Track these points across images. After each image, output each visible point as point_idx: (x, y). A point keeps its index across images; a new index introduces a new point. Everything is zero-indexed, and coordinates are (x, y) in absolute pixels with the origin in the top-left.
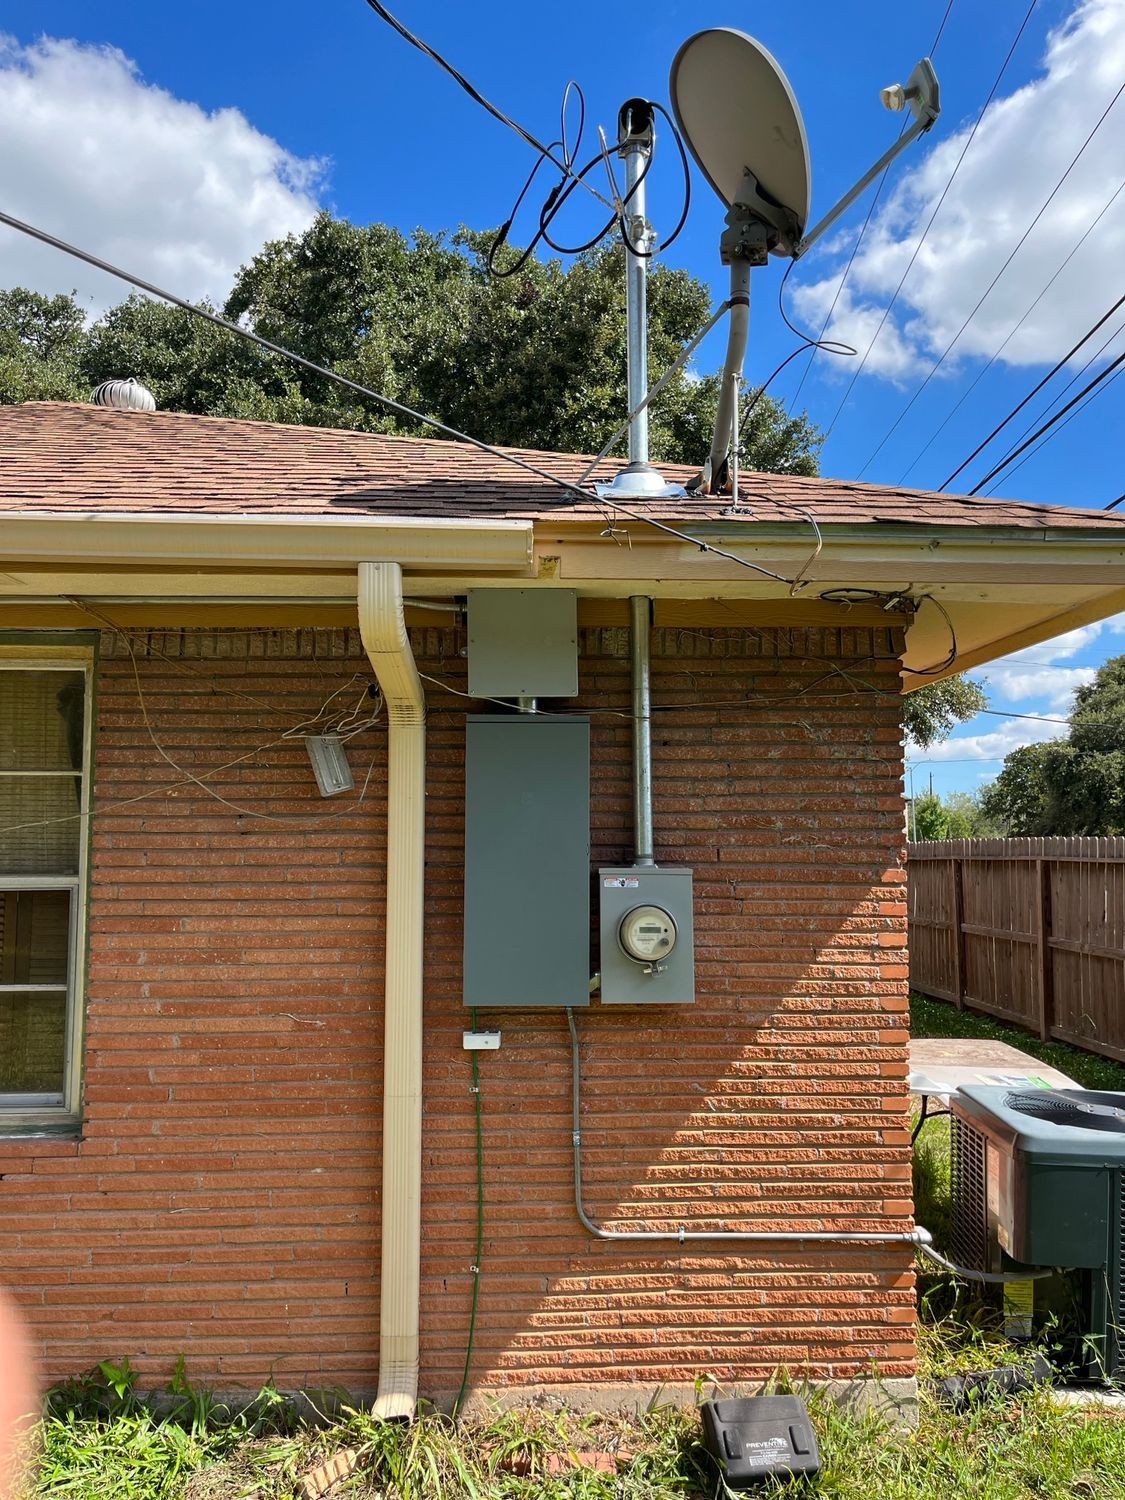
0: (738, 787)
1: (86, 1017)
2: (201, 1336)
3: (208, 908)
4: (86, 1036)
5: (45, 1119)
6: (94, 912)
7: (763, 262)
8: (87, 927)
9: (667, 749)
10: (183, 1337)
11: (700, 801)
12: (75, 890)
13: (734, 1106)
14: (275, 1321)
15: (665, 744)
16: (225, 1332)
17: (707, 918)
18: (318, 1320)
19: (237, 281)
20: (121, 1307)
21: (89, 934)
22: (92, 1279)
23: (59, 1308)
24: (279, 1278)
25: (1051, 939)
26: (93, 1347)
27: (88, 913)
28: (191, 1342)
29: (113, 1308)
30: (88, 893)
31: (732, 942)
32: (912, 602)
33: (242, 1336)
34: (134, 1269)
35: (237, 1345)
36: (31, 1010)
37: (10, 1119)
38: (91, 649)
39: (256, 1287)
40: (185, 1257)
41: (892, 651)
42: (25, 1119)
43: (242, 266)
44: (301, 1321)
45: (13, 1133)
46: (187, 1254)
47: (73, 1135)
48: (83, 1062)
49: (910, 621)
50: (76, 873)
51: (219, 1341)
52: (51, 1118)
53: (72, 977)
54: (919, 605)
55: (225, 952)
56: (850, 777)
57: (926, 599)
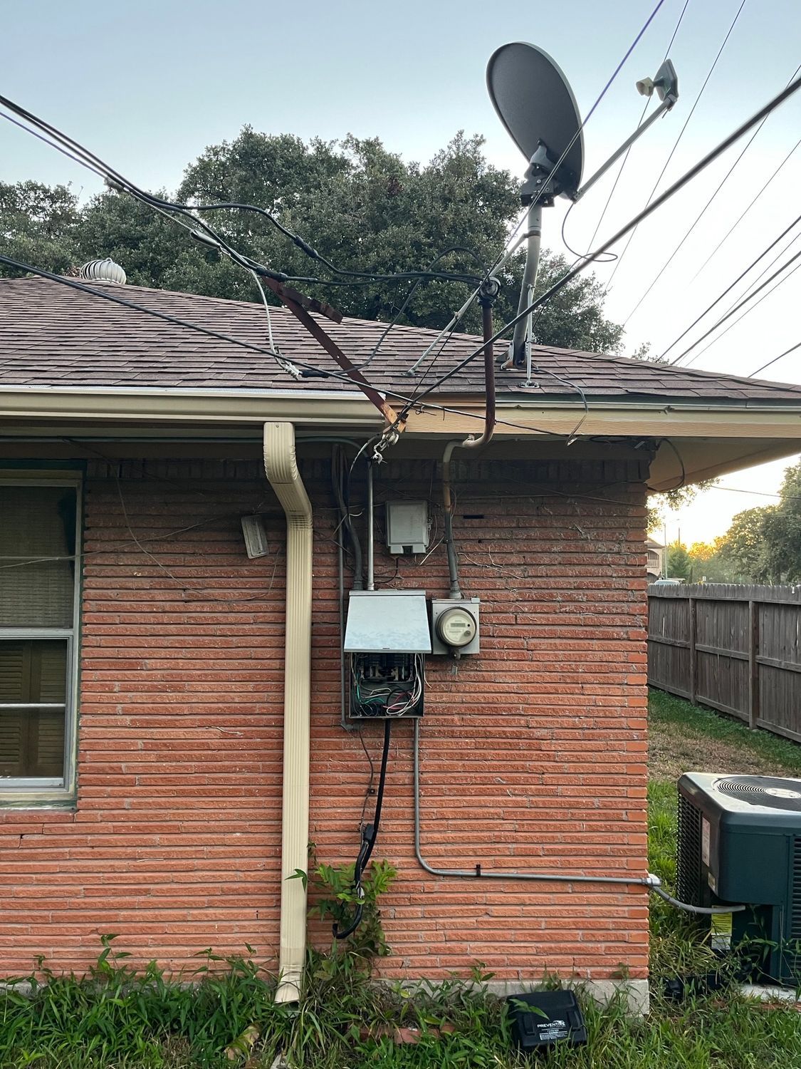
0: (531, 571)
1: (79, 728)
2: (158, 945)
3: (163, 653)
4: (78, 740)
5: (51, 796)
6: (83, 655)
7: (551, 204)
8: (79, 665)
9: (481, 545)
10: (146, 946)
11: (503, 581)
12: (71, 640)
13: (524, 793)
14: (209, 936)
15: (480, 541)
16: (175, 943)
17: (508, 663)
18: (239, 935)
19: (185, 174)
20: (104, 925)
21: (80, 670)
22: (84, 906)
23: (61, 925)
24: (211, 907)
25: (757, 656)
26: (84, 952)
27: (79, 656)
28: (151, 949)
29: (98, 926)
30: (80, 642)
31: (525, 680)
32: (655, 444)
33: (186, 946)
34: (112, 900)
35: (183, 951)
36: (41, 721)
37: (28, 796)
38: (80, 473)
39: (195, 912)
40: (147, 892)
41: (640, 478)
42: (37, 796)
43: (189, 164)
44: (226, 936)
45: (29, 806)
46: (149, 889)
47: (70, 808)
48: (77, 758)
49: (652, 458)
50: (71, 627)
51: (170, 949)
52: (56, 796)
53: (69, 699)
54: (659, 446)
55: (174, 683)
56: (609, 565)
57: (665, 442)
